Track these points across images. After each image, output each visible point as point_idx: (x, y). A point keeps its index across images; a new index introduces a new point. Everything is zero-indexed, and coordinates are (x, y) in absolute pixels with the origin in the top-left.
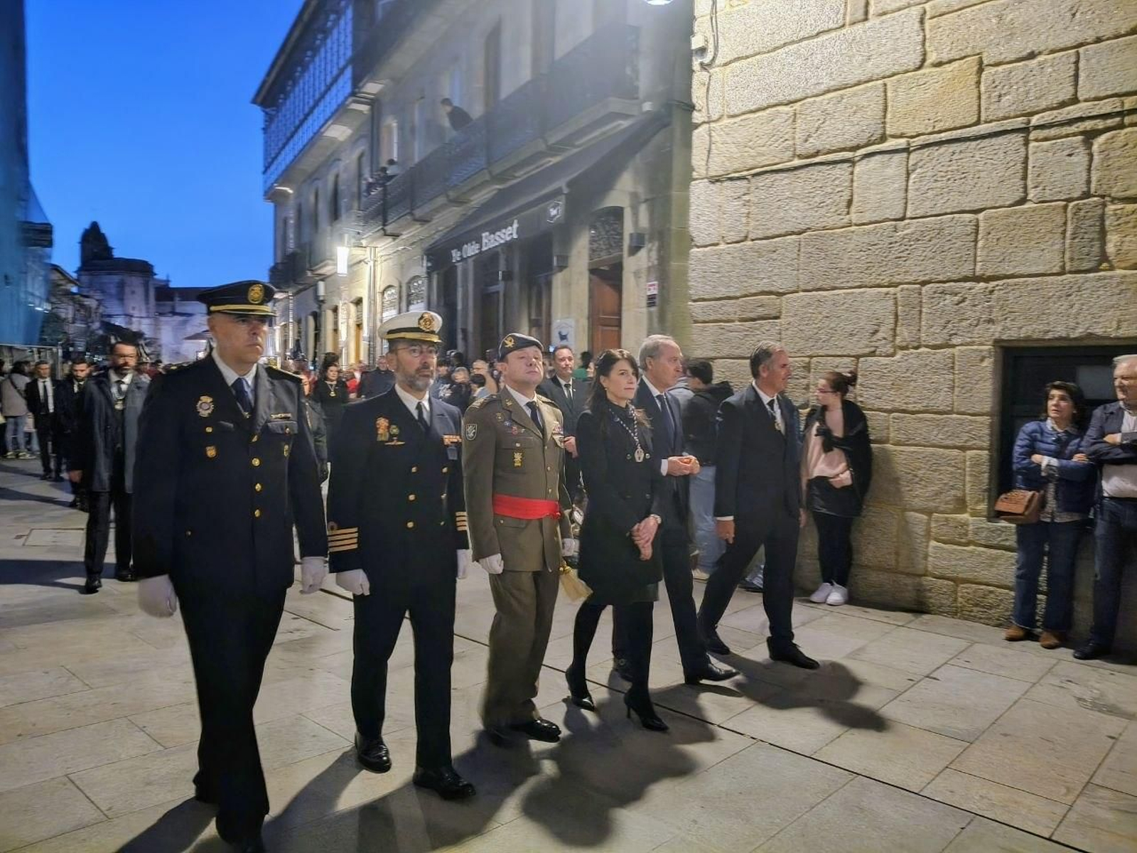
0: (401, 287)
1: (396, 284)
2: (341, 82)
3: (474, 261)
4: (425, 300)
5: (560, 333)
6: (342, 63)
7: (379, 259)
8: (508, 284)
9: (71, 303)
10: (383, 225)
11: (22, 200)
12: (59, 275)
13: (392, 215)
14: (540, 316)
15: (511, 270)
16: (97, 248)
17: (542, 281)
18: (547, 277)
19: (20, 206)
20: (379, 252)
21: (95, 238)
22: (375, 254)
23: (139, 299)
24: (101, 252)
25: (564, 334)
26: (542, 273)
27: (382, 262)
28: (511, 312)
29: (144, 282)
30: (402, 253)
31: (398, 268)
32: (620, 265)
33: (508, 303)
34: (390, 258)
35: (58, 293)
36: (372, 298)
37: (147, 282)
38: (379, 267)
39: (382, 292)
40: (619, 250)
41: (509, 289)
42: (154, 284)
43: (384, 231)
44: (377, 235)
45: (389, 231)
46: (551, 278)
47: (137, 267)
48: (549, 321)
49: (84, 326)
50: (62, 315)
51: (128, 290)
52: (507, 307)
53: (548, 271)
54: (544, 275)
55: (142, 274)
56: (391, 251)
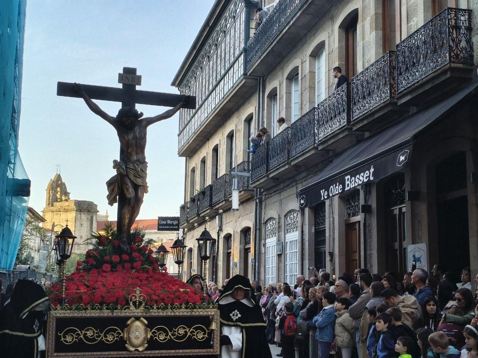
0: (279, 218)
1: (276, 217)
2: (236, 66)
3: (339, 197)
4: (299, 229)
5: (414, 256)
6: (237, 53)
7: (263, 197)
8: (367, 215)
9: (38, 235)
10: (267, 171)
11: (12, 163)
12: (31, 214)
13: (273, 163)
14: (396, 241)
15: (369, 203)
16: (59, 193)
17: (397, 212)
18: (400, 209)
19: (9, 167)
20: (264, 192)
21: (58, 186)
22: (261, 193)
23: (86, 230)
24: (61, 196)
25: (417, 256)
26: (396, 205)
27: (265, 199)
28: (371, 238)
29: (89, 218)
30: (280, 193)
31: (278, 204)
32: (464, 200)
33: (367, 230)
34: (271, 197)
35: (29, 228)
36: (258, 227)
37: (92, 217)
38: (264, 204)
39: (266, 223)
40: (463, 185)
41: (367, 218)
42: (96, 219)
43: (268, 176)
44: (262, 178)
45: (271, 176)
46: (404, 210)
47: (85, 207)
48: (404, 246)
49: (46, 252)
50: (31, 244)
51: (78, 223)
52: (367, 233)
53: (401, 204)
54: (398, 207)
55: (89, 211)
56: (272, 191)
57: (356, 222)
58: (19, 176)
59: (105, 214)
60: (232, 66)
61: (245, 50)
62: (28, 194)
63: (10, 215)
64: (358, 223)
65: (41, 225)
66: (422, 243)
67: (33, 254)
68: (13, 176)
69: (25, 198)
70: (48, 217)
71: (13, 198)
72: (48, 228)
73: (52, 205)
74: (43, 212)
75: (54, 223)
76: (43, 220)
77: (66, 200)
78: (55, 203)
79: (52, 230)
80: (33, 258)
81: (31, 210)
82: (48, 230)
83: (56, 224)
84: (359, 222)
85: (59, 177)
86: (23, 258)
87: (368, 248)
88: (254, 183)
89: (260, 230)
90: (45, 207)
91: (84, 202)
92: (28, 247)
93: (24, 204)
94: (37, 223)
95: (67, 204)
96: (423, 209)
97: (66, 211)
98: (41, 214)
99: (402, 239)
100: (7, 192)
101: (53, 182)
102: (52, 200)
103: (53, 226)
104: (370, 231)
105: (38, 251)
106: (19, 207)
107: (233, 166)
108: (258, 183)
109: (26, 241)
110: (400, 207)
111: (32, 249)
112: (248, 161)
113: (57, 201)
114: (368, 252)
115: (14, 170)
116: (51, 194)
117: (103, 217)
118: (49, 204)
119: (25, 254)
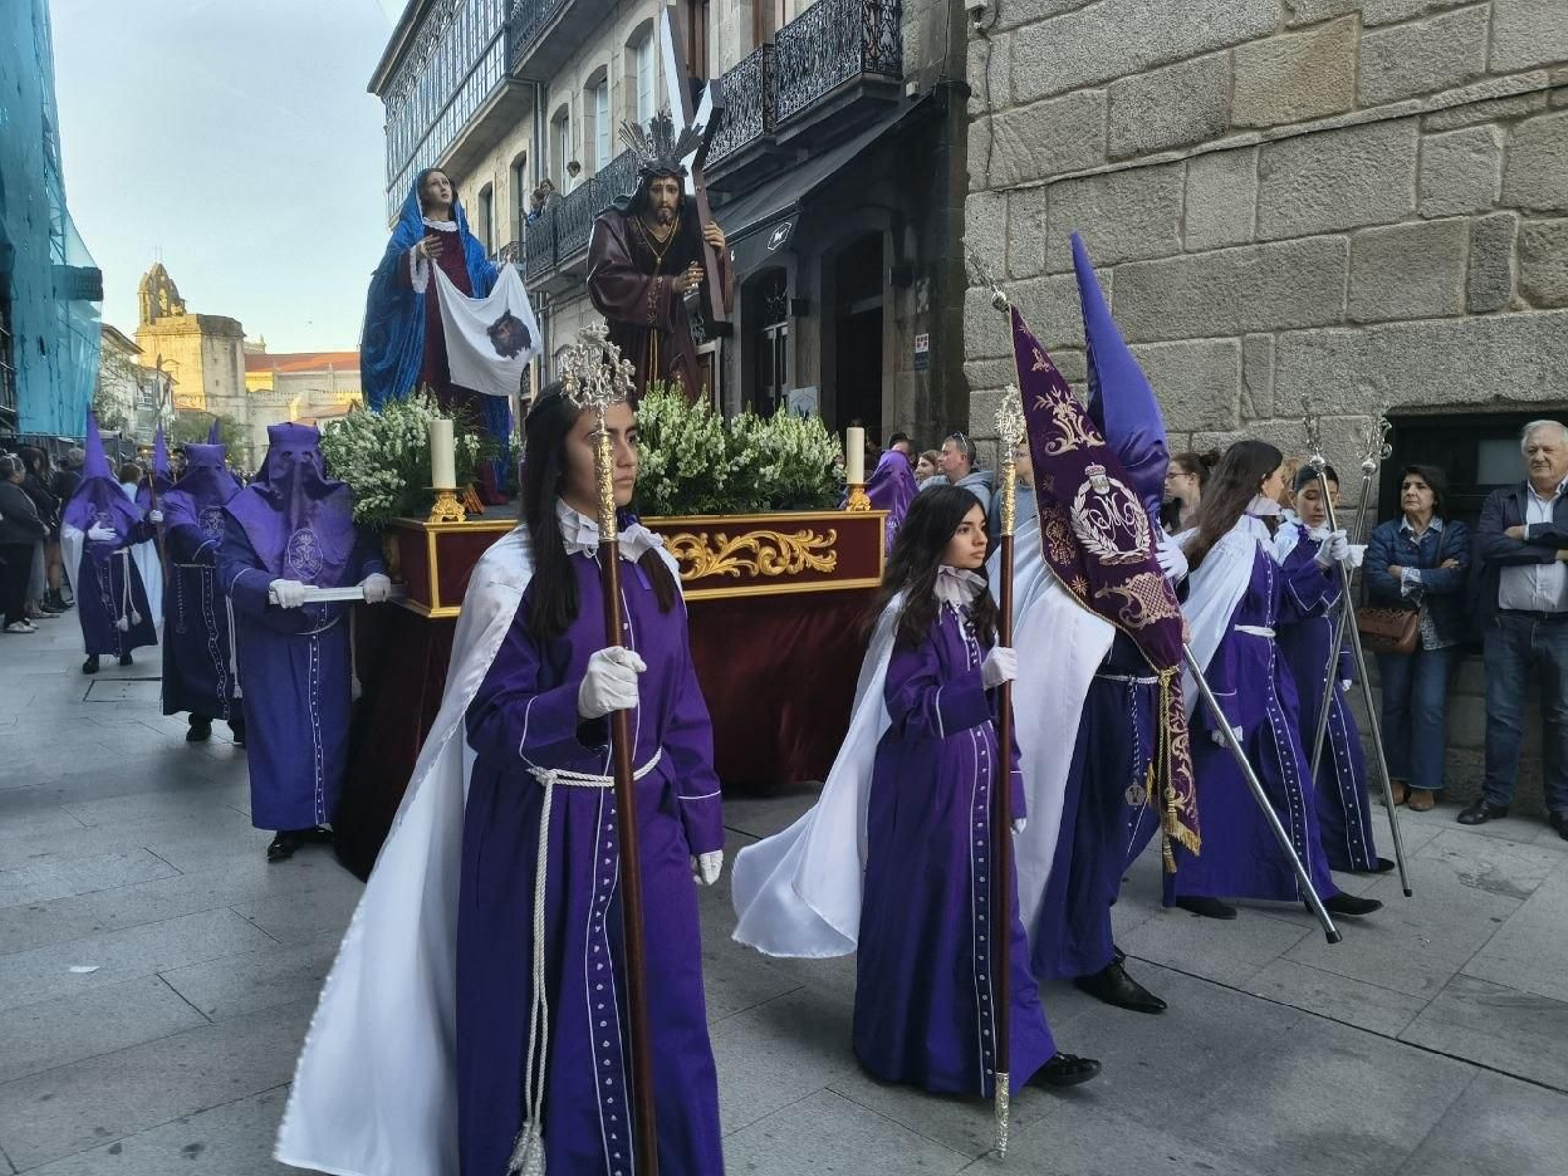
5: (798, 408)
7: (551, 309)
8: (726, 342)
9: (130, 377)
10: (555, 261)
11: (57, 235)
12: (112, 339)
13: (566, 246)
14: (771, 384)
15: (730, 321)
16: (164, 300)
17: (773, 335)
18: (779, 330)
19: (54, 243)
20: (550, 299)
21: (159, 286)
22: (545, 302)
23: (225, 369)
24: (168, 306)
25: (804, 408)
26: (772, 324)
27: (554, 312)
28: (731, 379)
29: (229, 347)
30: (581, 300)
31: (576, 320)
32: (878, 312)
33: (726, 366)
34: (564, 308)
35: (112, 363)
36: (542, 363)
37: (234, 347)
38: (551, 320)
39: (556, 355)
40: (878, 290)
41: (727, 347)
42: (243, 349)
43: (556, 269)
44: (546, 274)
45: (563, 269)
46: (785, 331)
47: (219, 326)
48: (784, 392)
49: (150, 409)
50: (119, 394)
51: (208, 358)
52: (726, 372)
53: (780, 322)
54: (775, 327)
55: (226, 335)
56: (565, 297)
57: (708, 353)
58: (77, 260)
59: (258, 342)
60: (482, 58)
61: (508, 29)
62: (98, 296)
63: (69, 337)
64: (711, 357)
65: (135, 359)
66: (811, 385)
67: (125, 413)
68: (64, 260)
69: (93, 304)
70: (146, 344)
71: (70, 302)
72: (149, 365)
73: (153, 323)
74: (137, 335)
75: (159, 356)
76: (137, 350)
77: (180, 314)
78: (158, 319)
79: (158, 369)
80: (126, 420)
81: (110, 331)
82: (149, 369)
83: (163, 358)
84: (714, 352)
85: (160, 269)
86: (106, 420)
87: (727, 396)
88: (532, 282)
89: (546, 367)
90: (138, 326)
91: (214, 317)
92: (113, 400)
93: (94, 319)
94: (126, 356)
95: (182, 320)
96: (814, 327)
97: (181, 334)
98: (134, 340)
99: (781, 380)
100: (54, 290)
101: (150, 278)
102: (152, 315)
103: (159, 361)
104: (730, 368)
105: (135, 408)
106: (85, 324)
107: (494, 252)
108: (540, 282)
109: (108, 389)
110: (779, 326)
111: (123, 405)
112: (521, 242)
113: (162, 315)
114: (727, 403)
115: (63, 248)
116: (149, 302)
117: (255, 345)
118: (146, 321)
119: (108, 414)
